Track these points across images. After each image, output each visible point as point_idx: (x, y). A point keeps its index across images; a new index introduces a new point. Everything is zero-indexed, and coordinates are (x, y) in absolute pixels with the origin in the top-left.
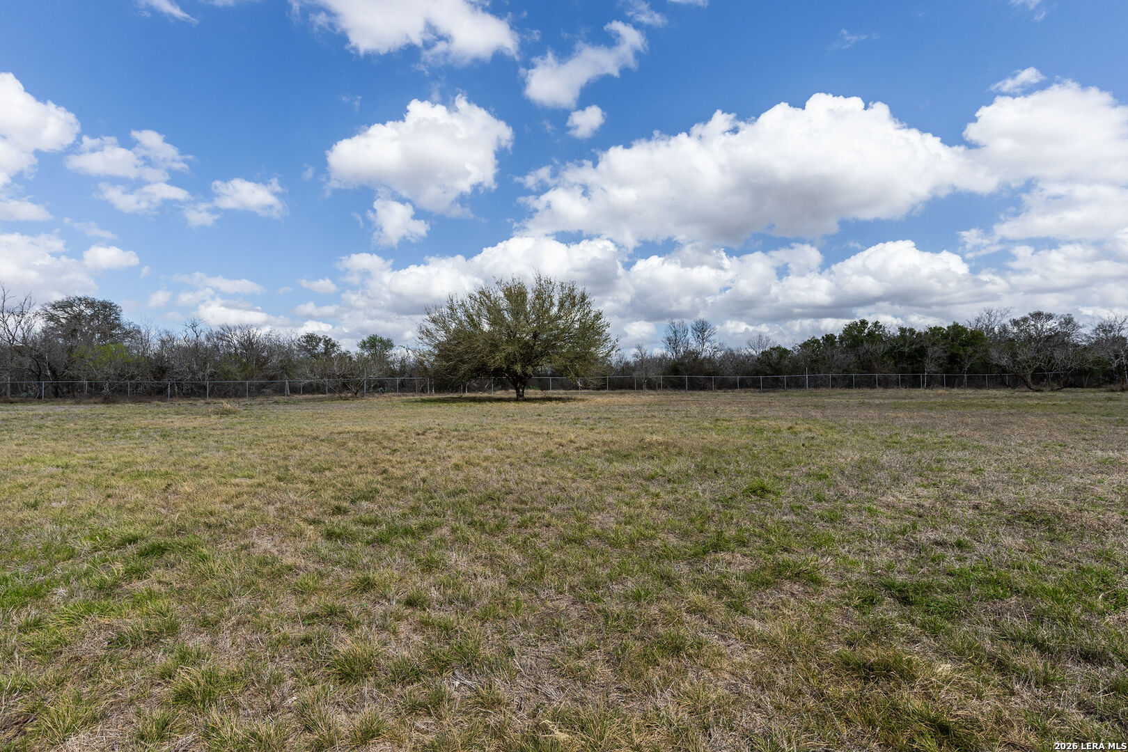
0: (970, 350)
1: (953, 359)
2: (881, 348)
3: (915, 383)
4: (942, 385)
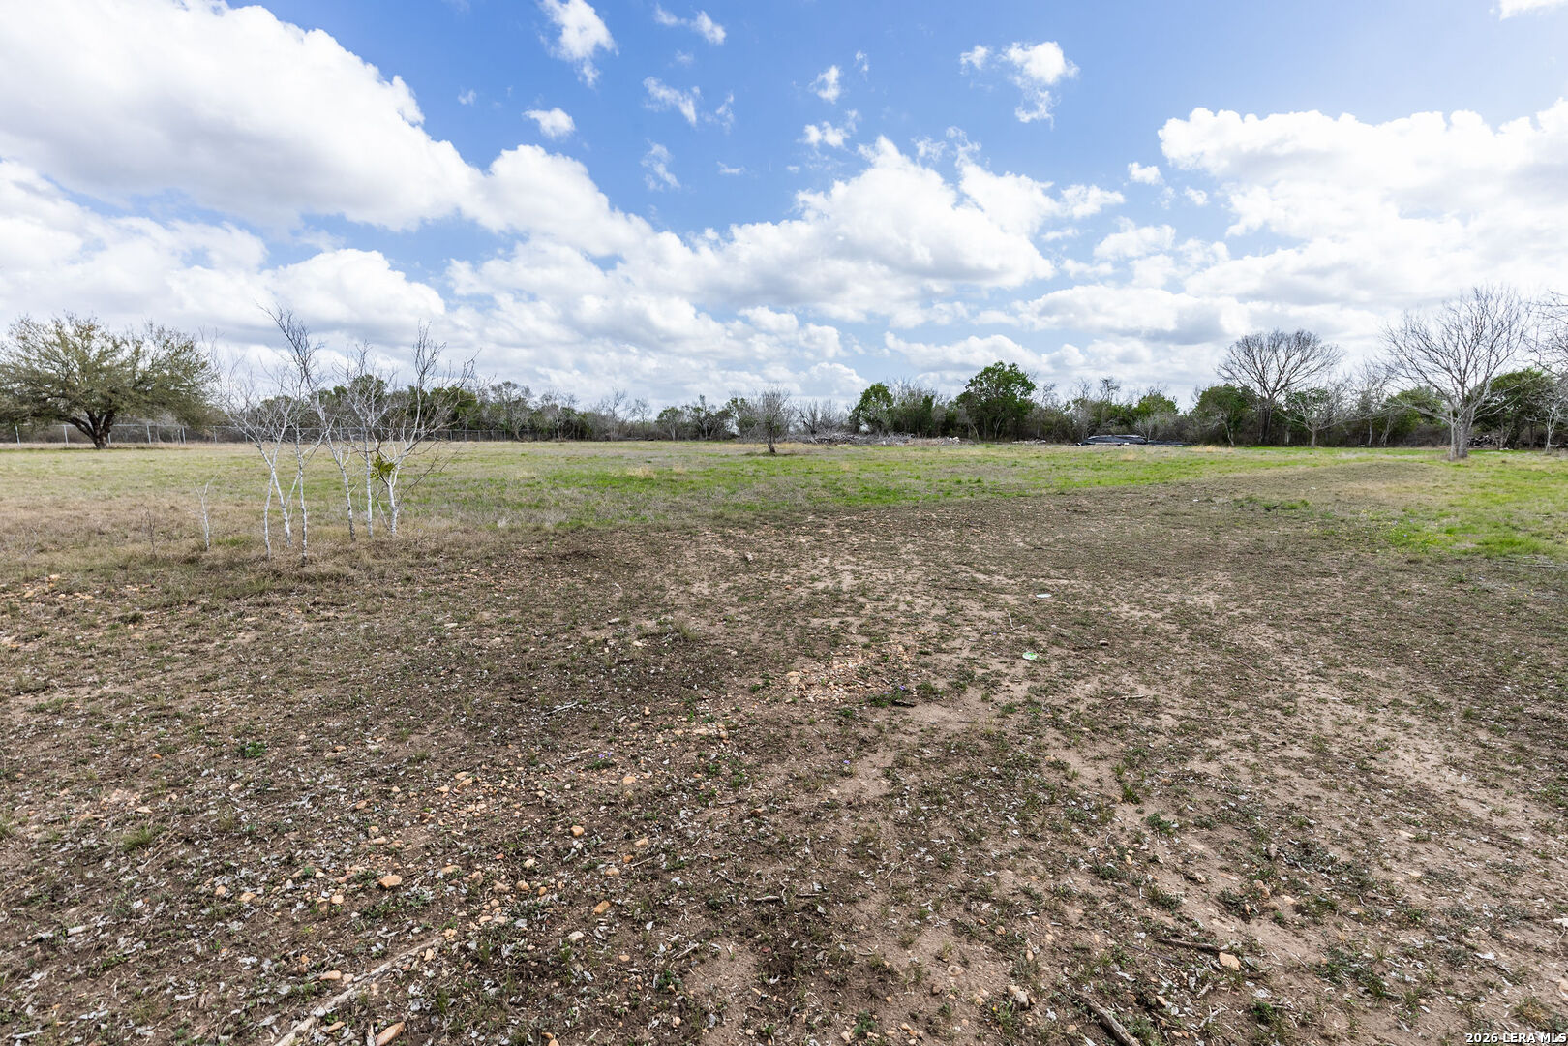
1: (456, 417)
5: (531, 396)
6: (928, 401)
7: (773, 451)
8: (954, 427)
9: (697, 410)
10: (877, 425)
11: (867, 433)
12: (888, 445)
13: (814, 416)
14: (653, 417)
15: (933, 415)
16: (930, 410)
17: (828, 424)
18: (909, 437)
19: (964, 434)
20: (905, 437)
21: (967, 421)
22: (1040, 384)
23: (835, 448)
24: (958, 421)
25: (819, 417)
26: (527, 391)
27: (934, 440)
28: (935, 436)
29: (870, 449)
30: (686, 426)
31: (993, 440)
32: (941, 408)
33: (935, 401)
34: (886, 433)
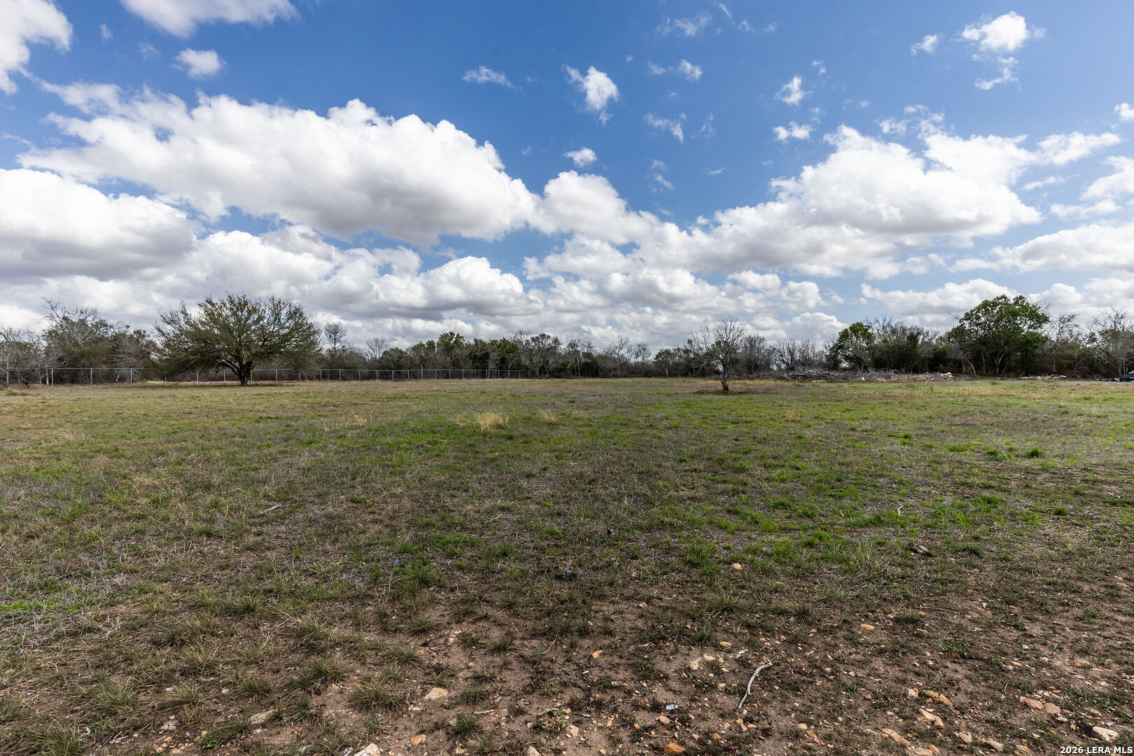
0: (511, 355)
1: (503, 360)
2: (466, 352)
3: (483, 376)
4: (497, 377)
5: (559, 344)
6: (913, 338)
7: (726, 388)
8: (944, 362)
9: (687, 351)
10: (858, 363)
11: (845, 369)
12: (868, 381)
13: (792, 353)
14: (651, 358)
15: (919, 351)
16: (915, 346)
17: (807, 362)
18: (892, 373)
19: (958, 369)
20: (888, 373)
21: (961, 356)
22: (1054, 315)
23: (807, 385)
24: (951, 356)
25: (797, 356)
26: (556, 341)
27: (921, 376)
28: (923, 372)
29: (845, 385)
30: (678, 364)
31: (994, 375)
32: (929, 344)
33: (921, 337)
34: (866, 369)
